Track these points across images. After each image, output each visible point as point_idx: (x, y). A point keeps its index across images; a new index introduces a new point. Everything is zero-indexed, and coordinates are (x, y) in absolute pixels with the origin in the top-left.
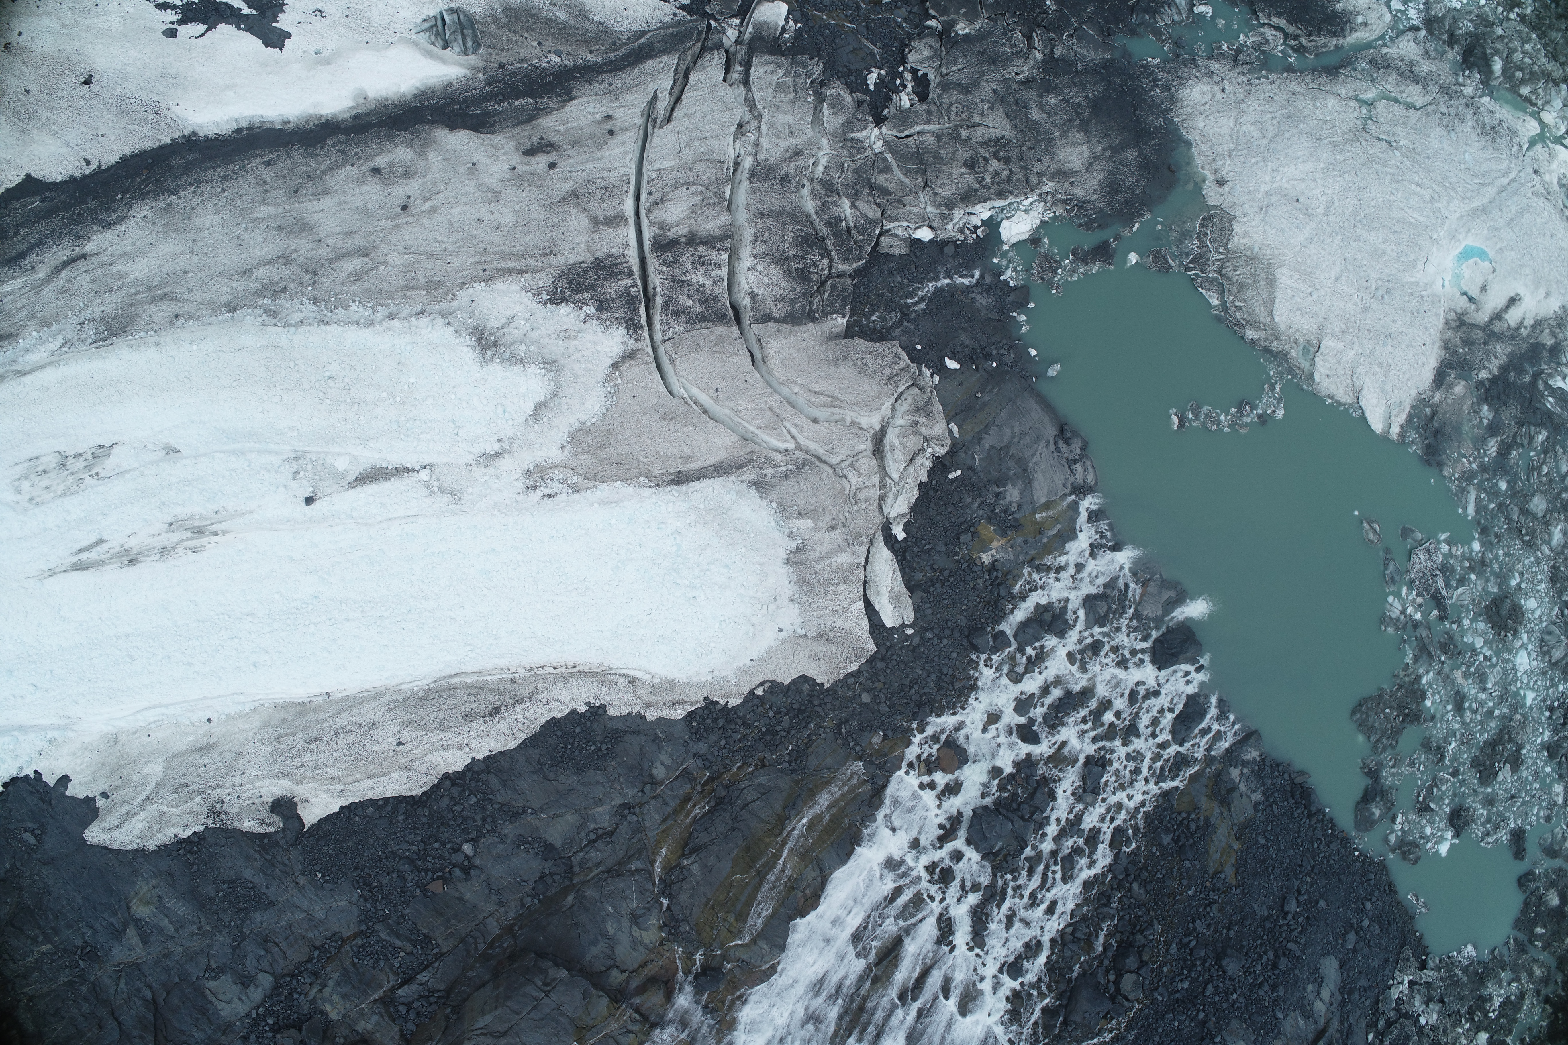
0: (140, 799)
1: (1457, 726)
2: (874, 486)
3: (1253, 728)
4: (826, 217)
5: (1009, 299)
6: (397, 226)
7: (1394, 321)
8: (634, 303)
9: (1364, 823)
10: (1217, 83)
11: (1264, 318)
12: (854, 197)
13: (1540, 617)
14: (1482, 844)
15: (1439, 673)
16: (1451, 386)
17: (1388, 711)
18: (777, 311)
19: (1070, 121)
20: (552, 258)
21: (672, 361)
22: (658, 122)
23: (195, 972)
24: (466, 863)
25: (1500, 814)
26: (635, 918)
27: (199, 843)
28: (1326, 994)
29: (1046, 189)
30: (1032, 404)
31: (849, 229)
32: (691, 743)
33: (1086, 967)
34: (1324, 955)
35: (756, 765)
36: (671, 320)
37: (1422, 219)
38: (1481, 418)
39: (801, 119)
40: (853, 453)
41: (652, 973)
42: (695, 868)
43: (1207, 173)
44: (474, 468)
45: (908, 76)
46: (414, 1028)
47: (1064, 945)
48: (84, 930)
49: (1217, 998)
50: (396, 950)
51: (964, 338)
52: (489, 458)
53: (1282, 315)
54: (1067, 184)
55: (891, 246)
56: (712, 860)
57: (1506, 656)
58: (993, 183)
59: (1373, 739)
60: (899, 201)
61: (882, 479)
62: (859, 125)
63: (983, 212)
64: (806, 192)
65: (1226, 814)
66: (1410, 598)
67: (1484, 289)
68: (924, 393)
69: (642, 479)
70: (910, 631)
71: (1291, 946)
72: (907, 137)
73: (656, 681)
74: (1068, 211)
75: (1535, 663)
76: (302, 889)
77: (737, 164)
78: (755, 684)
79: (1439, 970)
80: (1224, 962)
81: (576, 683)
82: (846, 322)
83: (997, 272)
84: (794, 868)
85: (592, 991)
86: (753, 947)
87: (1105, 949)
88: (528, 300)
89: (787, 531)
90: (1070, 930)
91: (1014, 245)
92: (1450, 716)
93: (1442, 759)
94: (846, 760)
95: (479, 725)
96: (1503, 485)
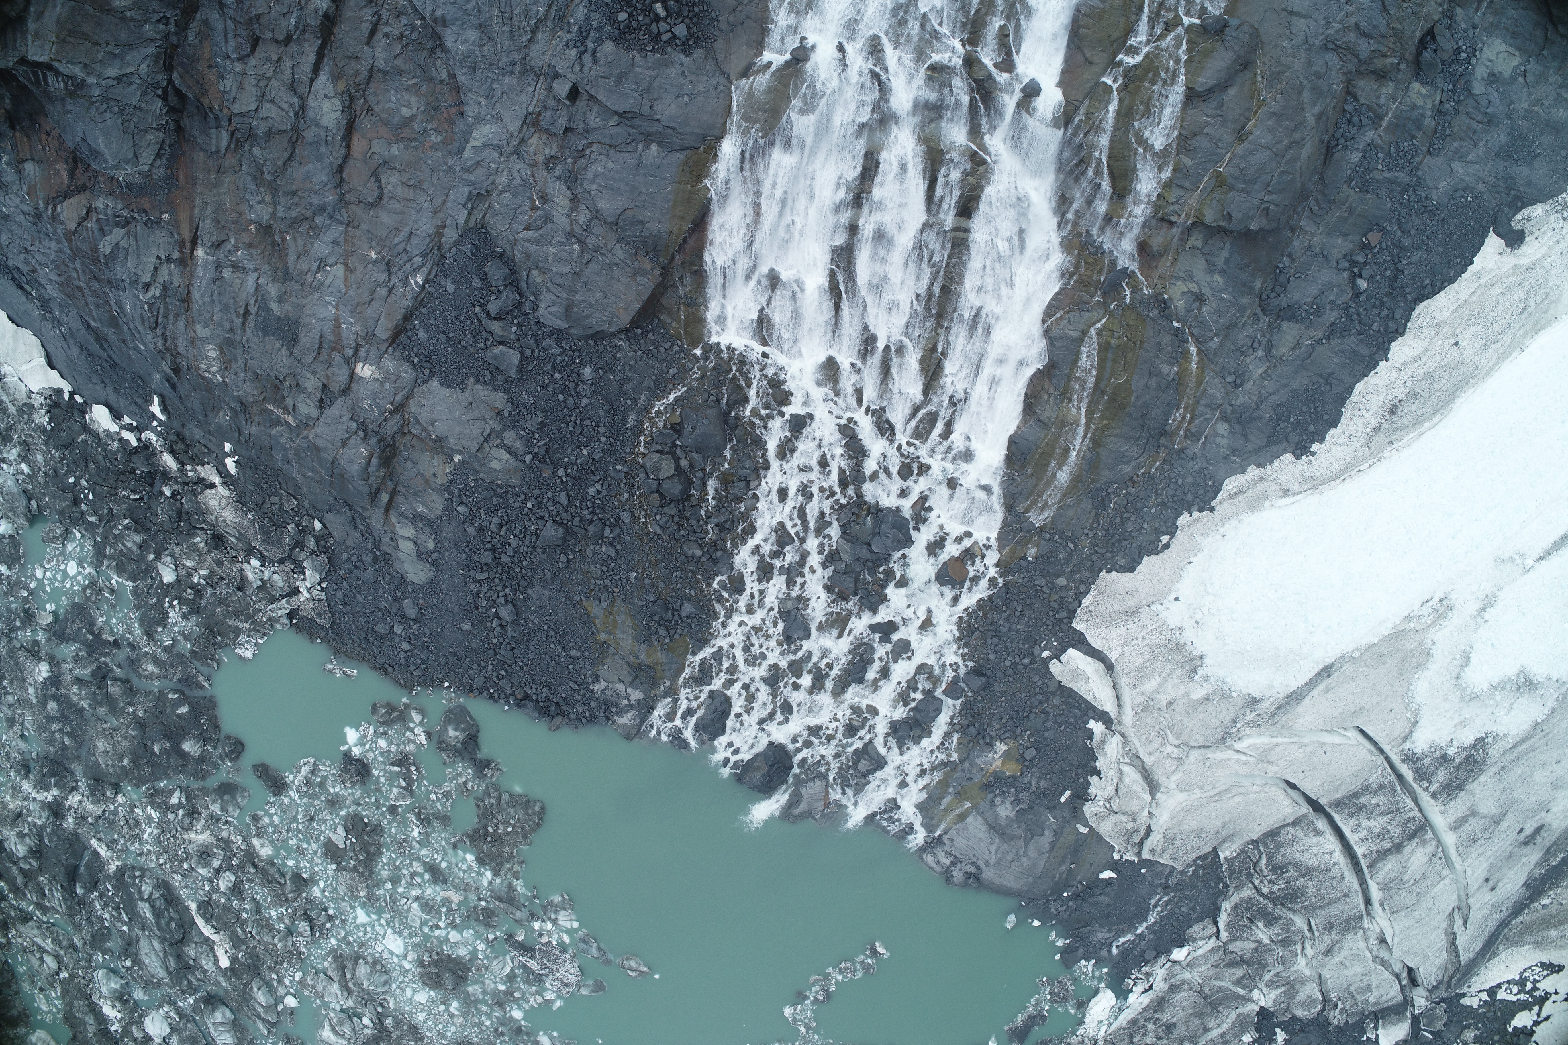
4: (1280, 922)
5: (1081, 950)
8: (1418, 777)
9: (457, 716)
12: (1258, 948)
15: (478, 888)
17: (510, 830)
18: (1290, 833)
20: (1497, 770)
22: (1457, 911)
23: (1533, 67)
24: (1356, 270)
26: (1199, 298)
28: (406, 546)
30: (1016, 885)
31: (1254, 924)
32: (1205, 465)
33: (718, 460)
34: (433, 582)
35: (1138, 477)
39: (1337, 978)
41: (1164, 260)
42: (1165, 369)
44: (1495, 591)
46: (1348, 107)
47: (755, 470)
49: (550, 494)
50: (1387, 168)
51: (1105, 899)
52: (1488, 603)
55: (1204, 929)
56: (1153, 383)
57: (416, 940)
58: (1144, 1026)
59: (505, 797)
60: (1216, 966)
62: (1280, 1000)
63: (1137, 1000)
65: (631, 658)
66: (556, 936)
69: (1358, 655)
70: (1045, 654)
72: (1232, 1014)
73: (1267, 503)
76: (1478, 180)
78: (1175, 543)
79: (270, 619)
80: (561, 531)
81: (1335, 468)
82: (1222, 856)
83: (1099, 963)
84: (1069, 410)
85: (1223, 224)
86: (1081, 327)
87: (705, 485)
88: (1501, 730)
89: (1212, 680)
90: (753, 484)
91: (1096, 992)
92: (438, 858)
93: (418, 816)
94: (1053, 521)
95: (1400, 392)
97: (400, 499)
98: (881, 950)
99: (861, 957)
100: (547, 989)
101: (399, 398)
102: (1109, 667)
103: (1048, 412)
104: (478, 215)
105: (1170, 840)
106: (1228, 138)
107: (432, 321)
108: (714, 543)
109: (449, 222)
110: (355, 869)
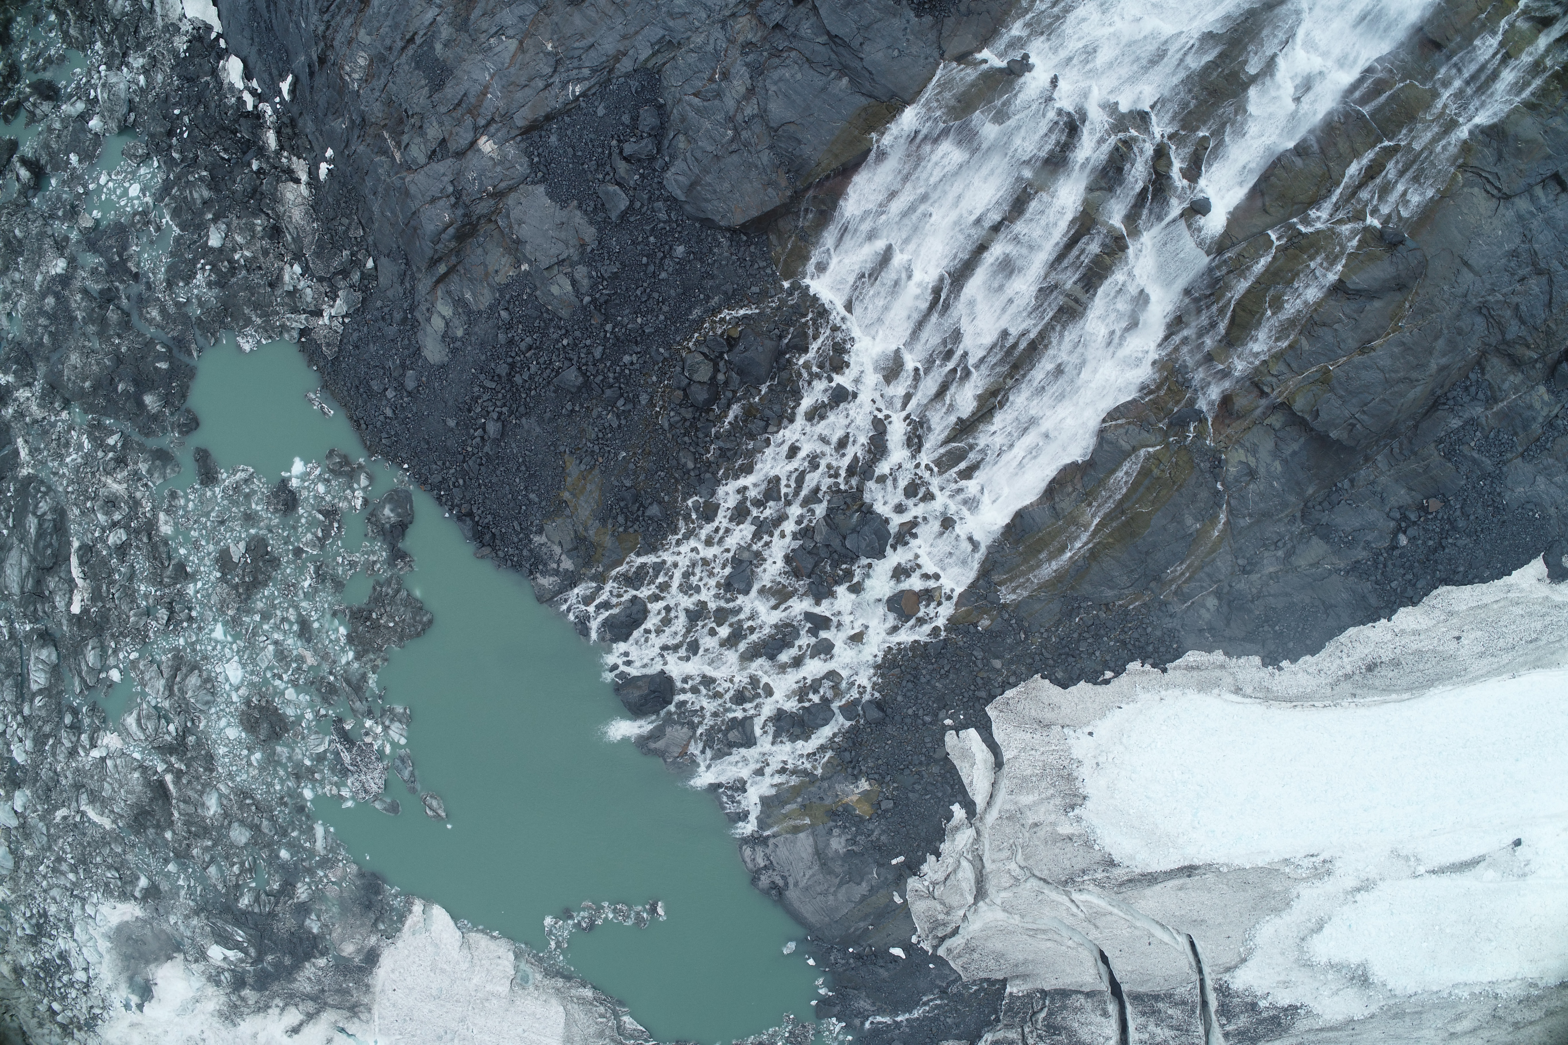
5: (838, 1008)
7: (430, 1012)
8: (1221, 1011)
9: (400, 499)
11: (575, 1009)
13: (220, 719)
14: (251, 470)
15: (335, 662)
16: (359, 951)
17: (391, 625)
18: (1080, 1001)
24: (1403, 525)
25: (235, 504)
26: (1252, 474)
28: (438, 323)
30: (812, 918)
32: (1179, 627)
33: (753, 390)
34: (444, 367)
35: (1114, 606)
38: (319, 920)
41: (1239, 423)
42: (1189, 520)
46: (1472, 376)
47: (779, 417)
49: (588, 342)
50: (1478, 449)
51: (884, 973)
52: (1365, 886)
53: (556, 1013)
56: (1172, 527)
57: (256, 679)
59: (403, 594)
65: (581, 528)
66: (380, 742)
70: (948, 722)
71: (491, 385)
73: (1216, 691)
75: (218, 671)
76: (1553, 504)
78: (1115, 683)
79: (283, 326)
81: (1293, 691)
82: (1008, 990)
83: (847, 1029)
84: (1085, 512)
85: (1308, 417)
86: (1134, 443)
87: (729, 407)
88: (1317, 1008)
90: (771, 429)
92: (314, 616)
93: (317, 569)
94: (1018, 605)
95: (1386, 655)
96: (284, 854)
97: (455, 278)
98: (660, 911)
99: (640, 908)
100: (346, 785)
101: (503, 185)
102: (999, 764)
103: (1065, 504)
104: (659, 60)
105: (970, 949)
106: (1352, 344)
107: (569, 132)
108: (709, 463)
109: (631, 52)
110: (236, 587)
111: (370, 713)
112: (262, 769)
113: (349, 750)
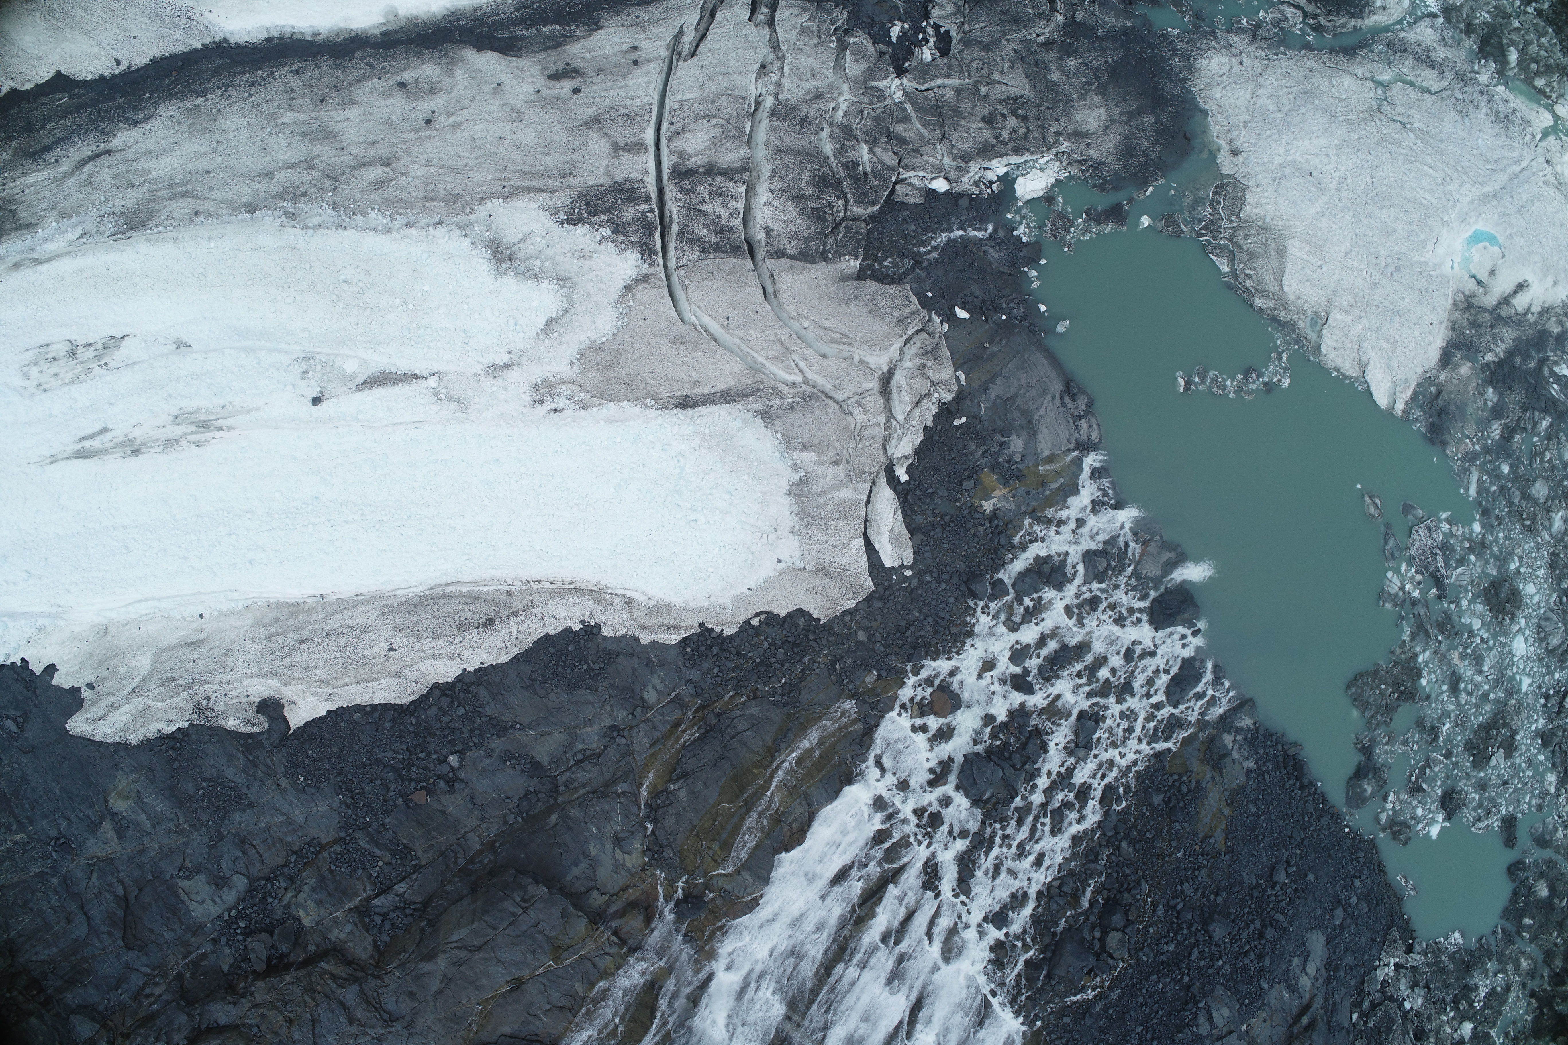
0: (125, 692)
1: (1452, 707)
2: (879, 424)
3: (1248, 696)
4: (844, 160)
5: (1021, 254)
6: (419, 138)
7: (1403, 299)
8: (650, 228)
9: (1356, 800)
10: (1235, 56)
11: (1273, 287)
12: (873, 144)
13: (1538, 603)
14: (1473, 829)
15: (1435, 653)
16: (1456, 367)
17: (1383, 687)
18: (791, 247)
19: (1089, 84)
20: (571, 179)
21: (685, 287)
22: (683, 55)
23: (169, 869)
24: (451, 775)
25: (1492, 800)
26: (618, 841)
27: (182, 740)
28: (1311, 969)
29: (1063, 148)
30: (1040, 359)
31: (865, 174)
32: (684, 670)
33: (1072, 923)
34: (1311, 929)
35: (748, 696)
36: (686, 248)
37: (1433, 201)
38: (1486, 400)
39: (823, 63)
40: (859, 391)
41: (633, 897)
42: (682, 794)
43: (1222, 143)
44: (483, 378)
45: (931, 31)
46: (388, 940)
47: (1050, 897)
48: (60, 821)
49: (1202, 963)
50: (374, 859)
51: (975, 289)
52: (498, 369)
53: (1291, 285)
54: (1083, 145)
55: (907, 195)
56: (699, 787)
57: (1503, 639)
58: (1010, 139)
59: (1368, 714)
60: (917, 151)
61: (888, 420)
62: (880, 74)
63: (999, 167)
64: (825, 134)
65: (1217, 779)
66: (1409, 575)
67: (1492, 273)
68: (933, 338)
69: (648, 400)
70: (908, 573)
71: (1278, 916)
72: (927, 90)
73: (652, 603)
74: (1083, 171)
75: (1532, 649)
76: (283, 791)
77: (758, 104)
78: (751, 614)
79: (1426, 955)
80: (1211, 928)
81: (572, 599)
82: (858, 264)
83: (1010, 228)
84: (781, 801)
85: (570, 909)
86: (737, 879)
87: (1091, 905)
88: (545, 218)
89: (790, 463)
90: (1057, 883)
91: (1028, 201)
92: (1445, 697)
93: (1435, 740)
94: (838, 697)
95: (472, 635)
96: (1505, 469)
97: (1295, 1011)
98: (1182, 382)
99: (1201, 388)
100: (1444, 534)
102: (866, 531)
103: (799, 810)
106: (531, 989)
108: (1108, 845)
111: (1414, 602)
112: (1511, 554)
113: (1437, 570)
